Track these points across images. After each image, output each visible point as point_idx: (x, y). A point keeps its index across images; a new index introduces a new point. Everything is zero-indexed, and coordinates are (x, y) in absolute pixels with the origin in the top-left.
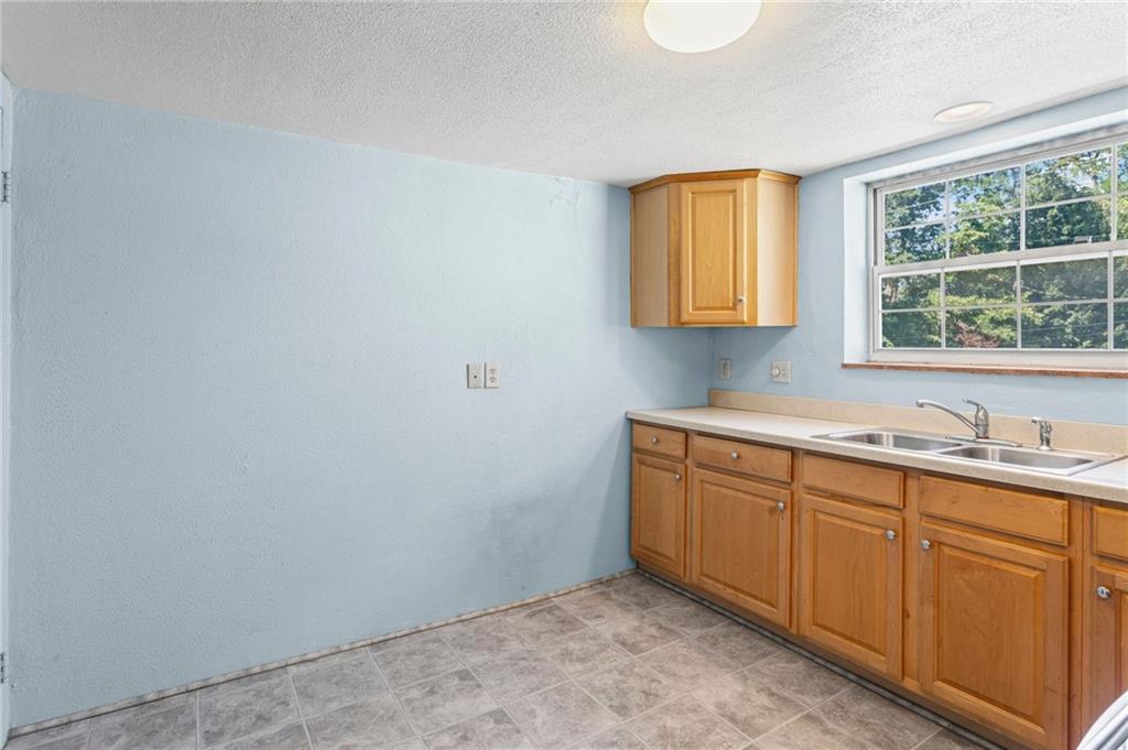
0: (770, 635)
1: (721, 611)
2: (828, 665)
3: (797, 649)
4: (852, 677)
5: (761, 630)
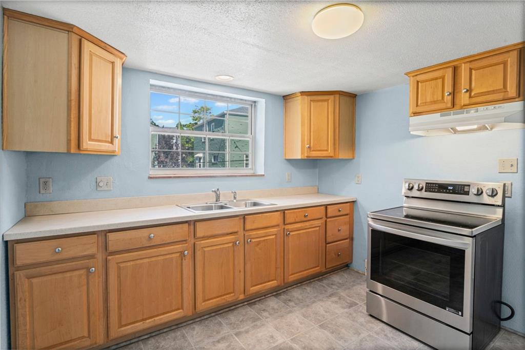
0: (168, 329)
1: (129, 342)
2: (203, 318)
3: (185, 324)
4: (213, 314)
5: (161, 331)
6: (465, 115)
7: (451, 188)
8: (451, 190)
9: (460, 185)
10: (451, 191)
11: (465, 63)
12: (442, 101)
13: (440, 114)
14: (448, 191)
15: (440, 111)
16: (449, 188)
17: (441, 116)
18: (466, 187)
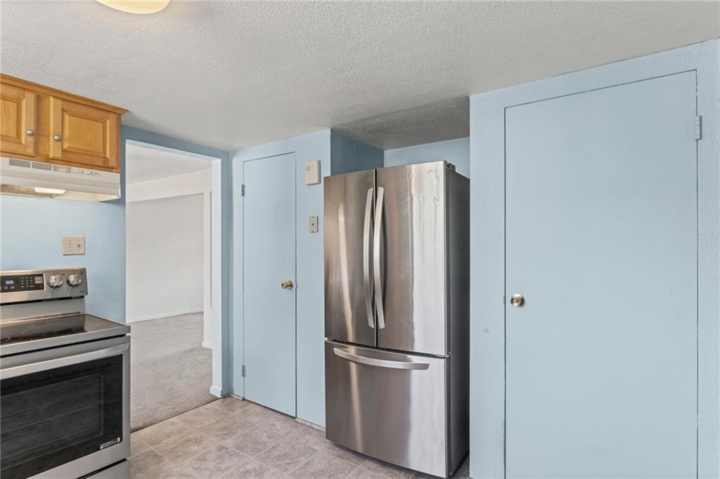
6: (51, 173)
7: (12, 282)
8: (12, 285)
9: (27, 276)
10: (13, 288)
11: (54, 97)
12: (17, 141)
13: (8, 159)
14: (6, 288)
15: (11, 155)
16: (7, 282)
17: (11, 164)
18: (36, 278)
